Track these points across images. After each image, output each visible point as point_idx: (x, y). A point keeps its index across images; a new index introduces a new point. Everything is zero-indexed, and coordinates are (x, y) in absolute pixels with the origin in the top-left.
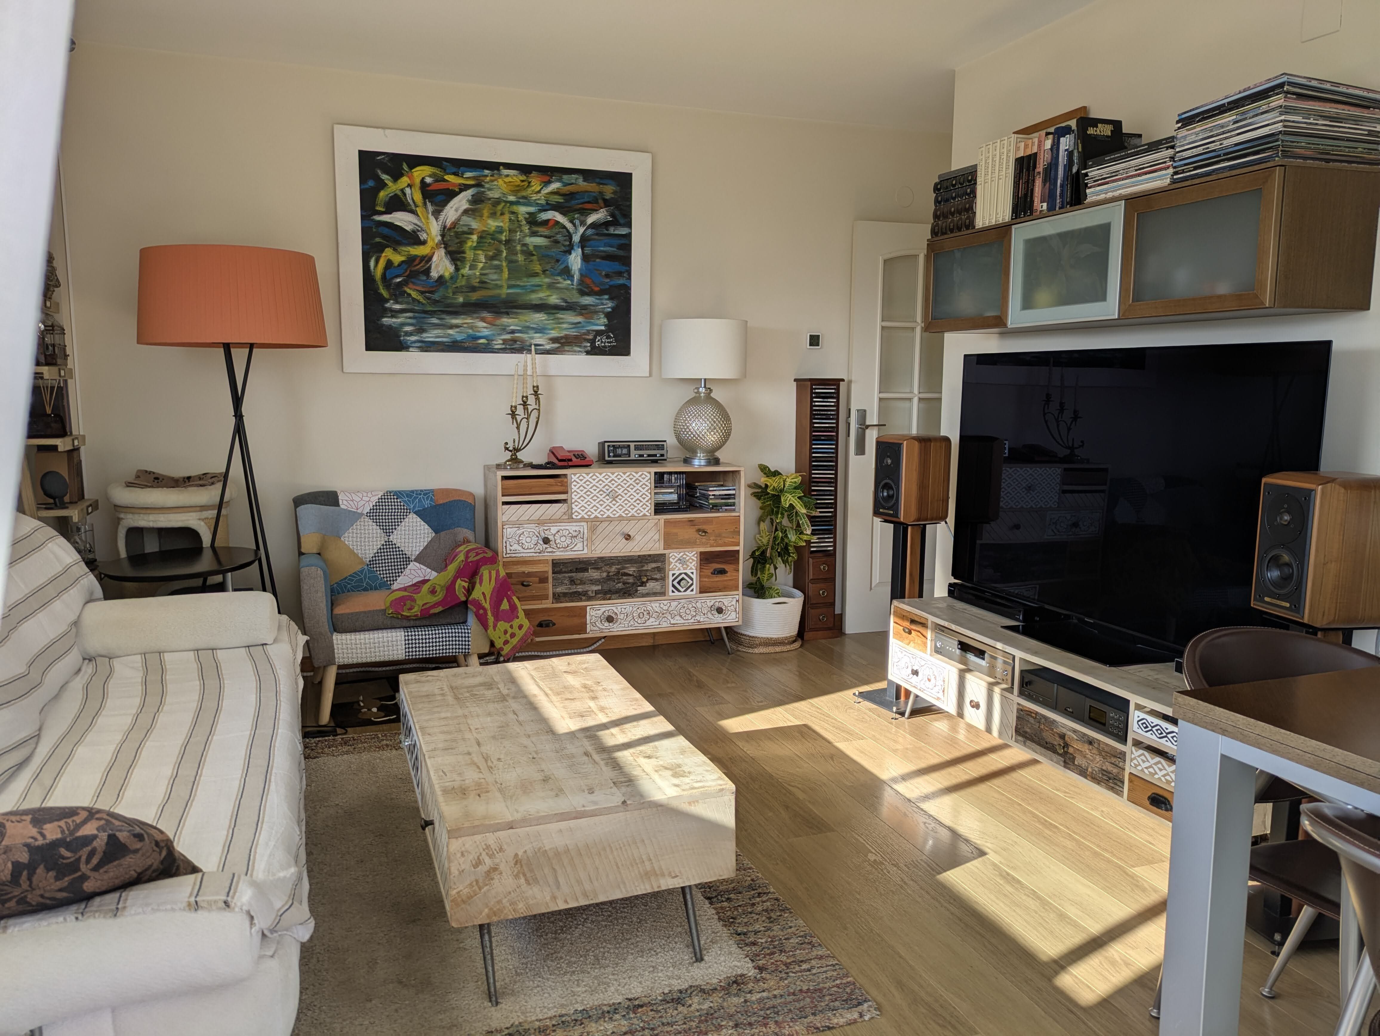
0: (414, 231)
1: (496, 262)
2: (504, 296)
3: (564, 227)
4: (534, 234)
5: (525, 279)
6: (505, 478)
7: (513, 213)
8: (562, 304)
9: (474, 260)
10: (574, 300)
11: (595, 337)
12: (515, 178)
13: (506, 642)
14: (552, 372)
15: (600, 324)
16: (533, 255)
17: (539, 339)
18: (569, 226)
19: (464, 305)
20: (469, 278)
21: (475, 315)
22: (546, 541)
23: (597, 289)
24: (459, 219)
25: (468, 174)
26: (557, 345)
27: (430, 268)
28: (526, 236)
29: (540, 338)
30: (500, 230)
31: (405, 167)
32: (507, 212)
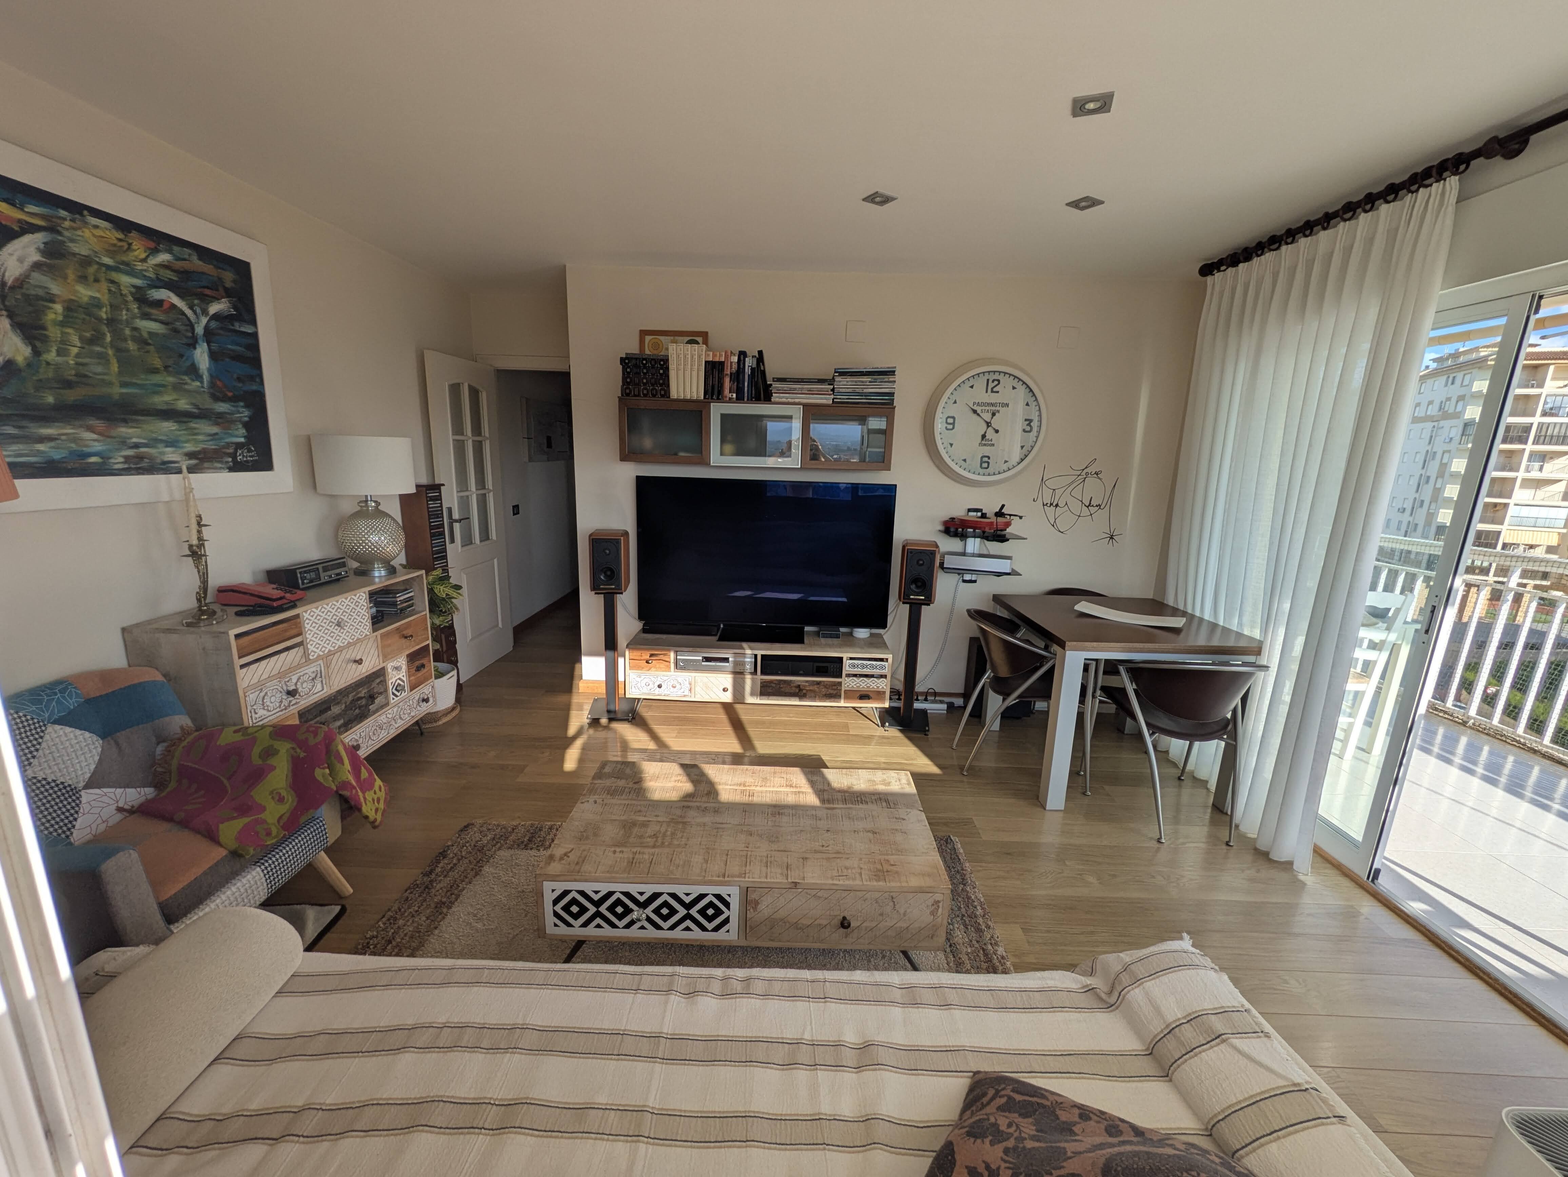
1: (98, 349)
2: (117, 397)
3: (183, 314)
4: (146, 316)
5: (143, 377)
6: (238, 636)
7: (112, 282)
8: (195, 410)
9: (63, 342)
10: (207, 406)
11: (236, 451)
12: (108, 232)
13: (377, 810)
15: (239, 435)
16: (149, 344)
17: (171, 455)
18: (189, 312)
19: (57, 408)
20: (58, 367)
21: (77, 423)
22: (292, 693)
23: (230, 394)
24: (27, 276)
25: (31, 208)
26: (194, 462)
28: (134, 317)
29: (173, 453)
30: (96, 304)
32: (103, 279)
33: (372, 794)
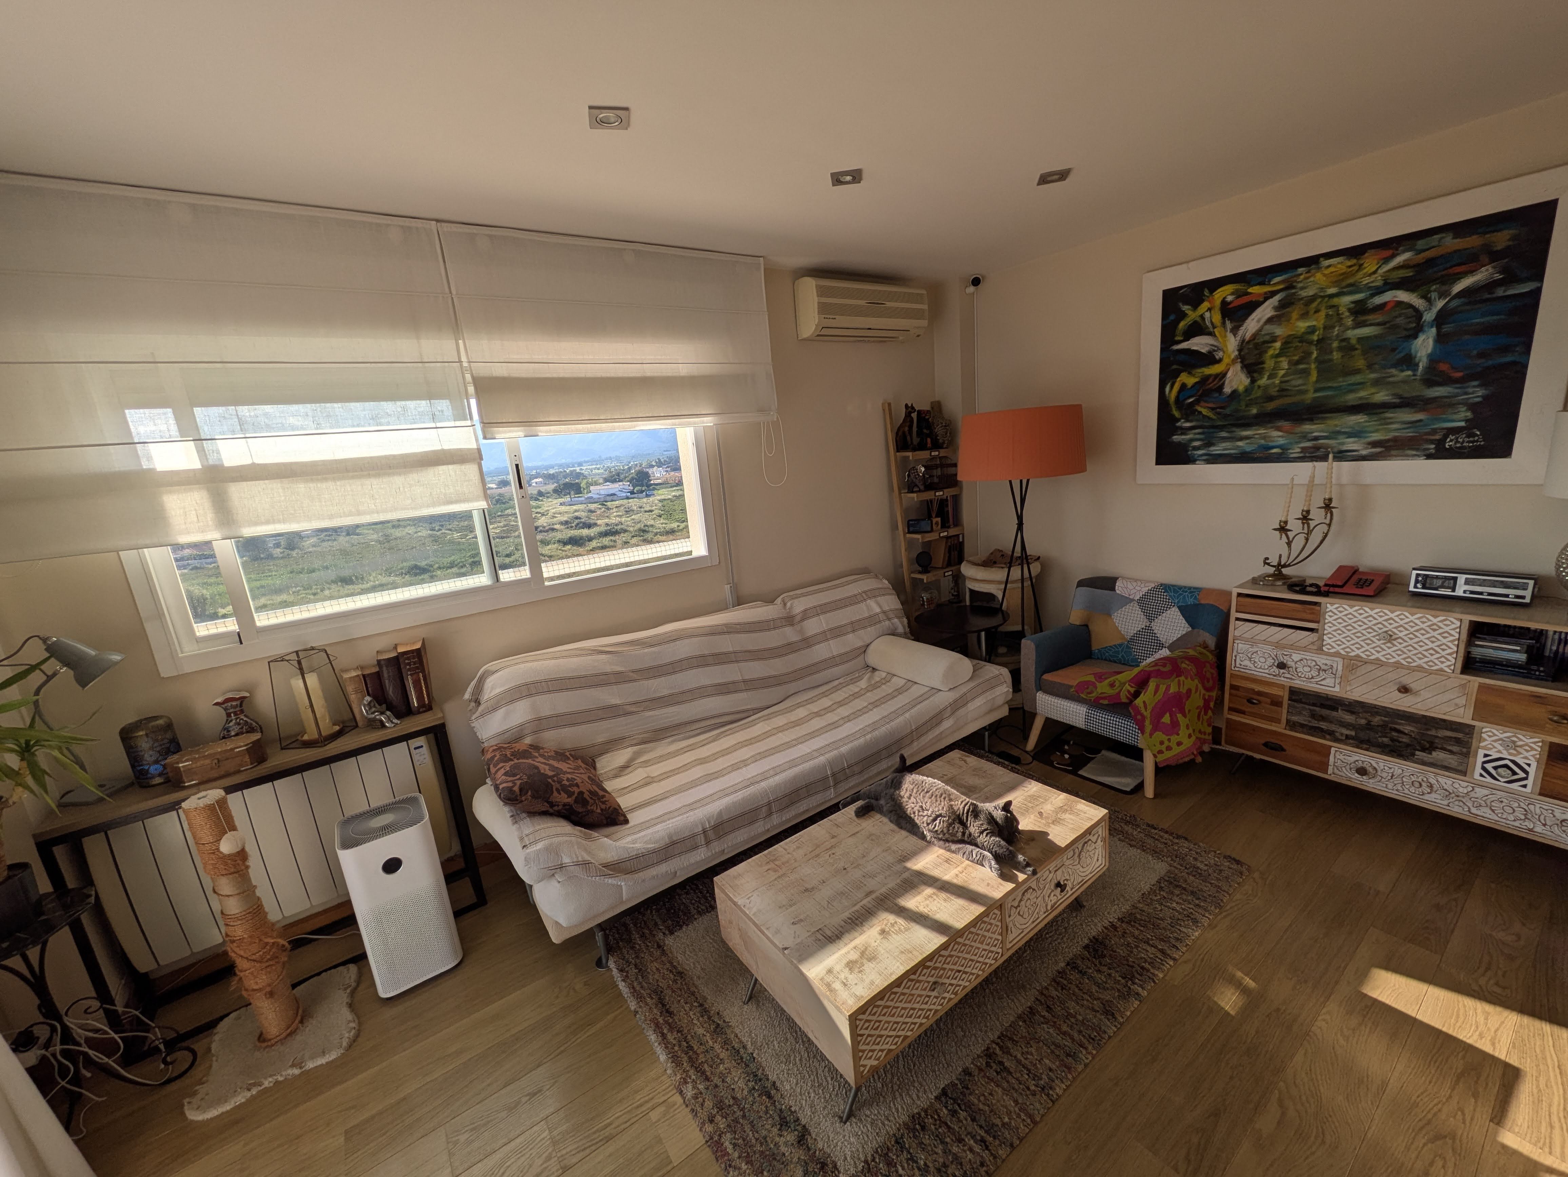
0: (1210, 352)
1: (1301, 366)
2: (1308, 401)
3: (1410, 306)
4: (1358, 325)
5: (1341, 379)
6: (1239, 594)
7: (1332, 307)
8: (1394, 401)
9: (1274, 369)
10: (1415, 394)
11: (1446, 436)
12: (1339, 266)
14: (1368, 481)
16: (1356, 349)
17: (1351, 444)
18: (1419, 303)
19: (1256, 416)
20: (1266, 387)
22: (1282, 666)
23: (1459, 375)
24: (1260, 330)
25: (1277, 280)
26: (1378, 450)
27: (1223, 384)
28: (1348, 329)
29: (1354, 442)
30: (1312, 330)
31: (1206, 292)
32: (1323, 308)
33: (1164, 738)
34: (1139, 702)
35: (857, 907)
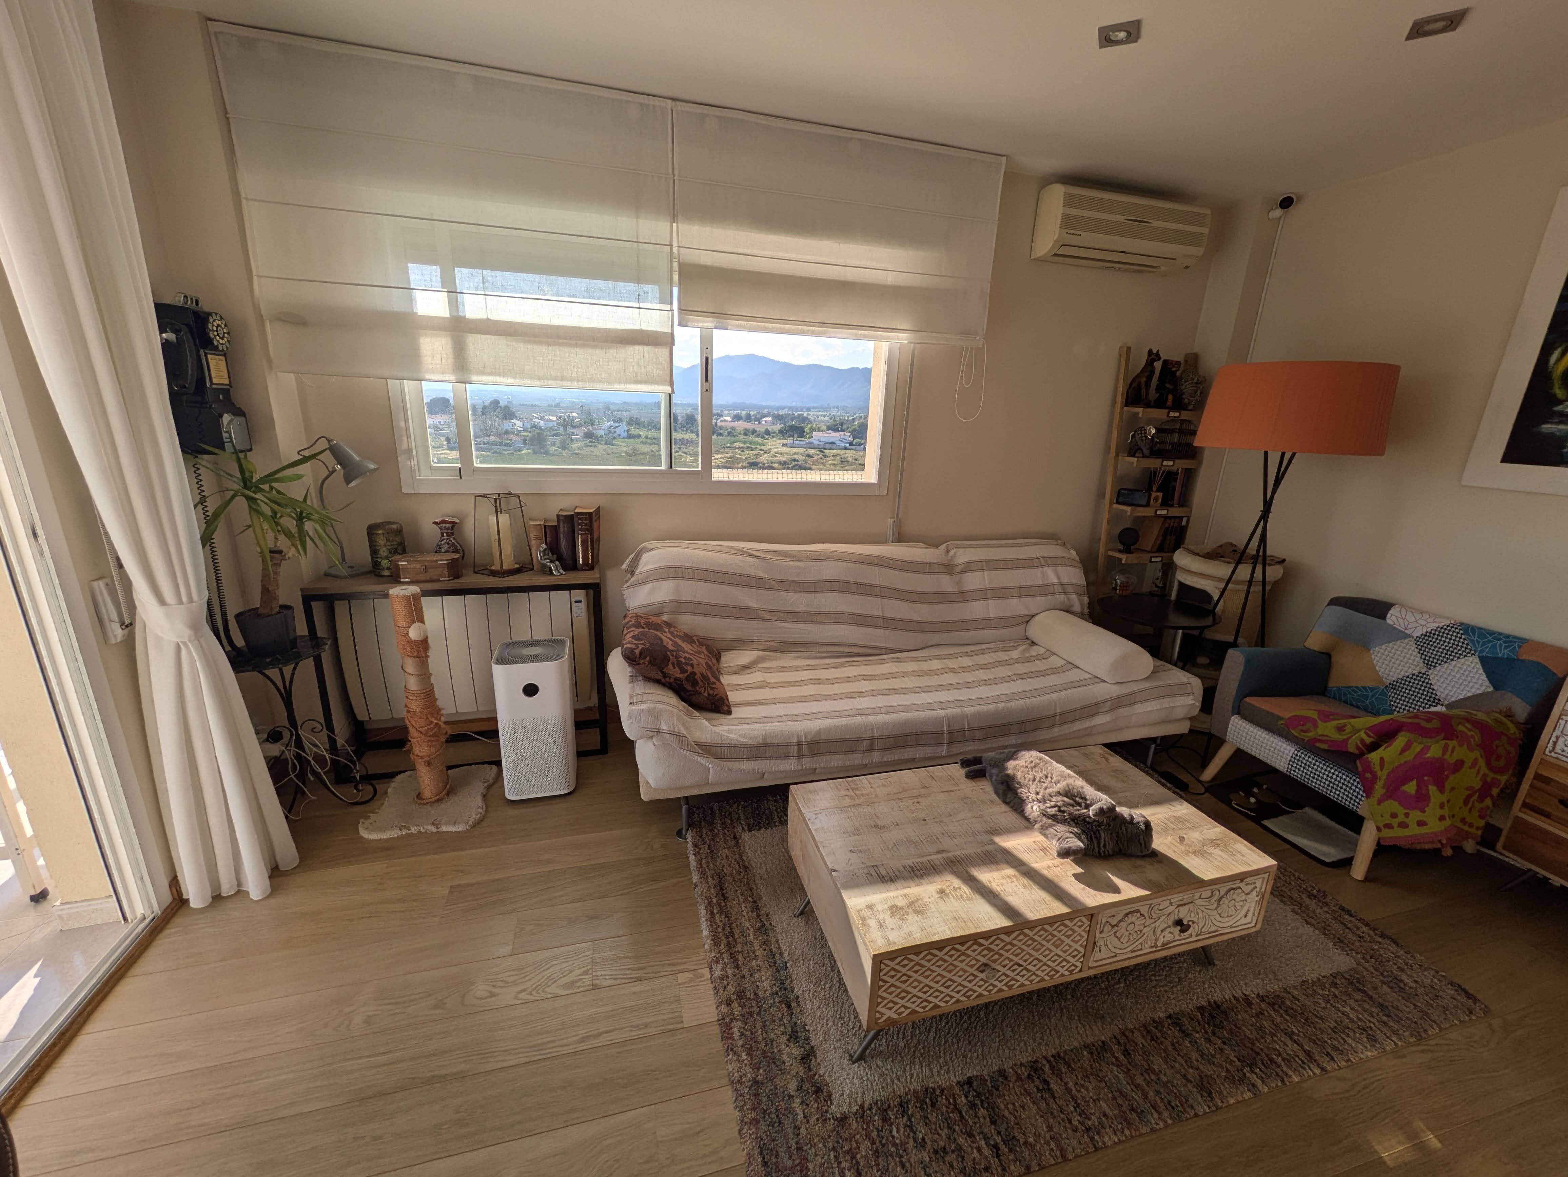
13: (1389, 826)
33: (1400, 811)
34: (1374, 757)
35: (922, 860)
